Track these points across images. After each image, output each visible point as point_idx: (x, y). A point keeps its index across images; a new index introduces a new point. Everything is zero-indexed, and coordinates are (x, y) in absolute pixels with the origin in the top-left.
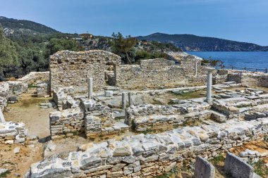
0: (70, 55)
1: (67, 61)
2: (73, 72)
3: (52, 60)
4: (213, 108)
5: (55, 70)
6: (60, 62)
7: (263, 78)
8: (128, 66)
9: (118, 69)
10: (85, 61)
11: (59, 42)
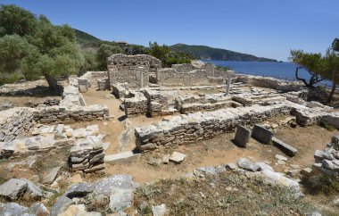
0: (123, 58)
1: (121, 63)
2: (126, 72)
3: (110, 62)
4: (233, 99)
5: (112, 70)
6: (115, 64)
7: (263, 81)
8: (166, 69)
9: (159, 70)
10: (134, 64)
11: (109, 48)
